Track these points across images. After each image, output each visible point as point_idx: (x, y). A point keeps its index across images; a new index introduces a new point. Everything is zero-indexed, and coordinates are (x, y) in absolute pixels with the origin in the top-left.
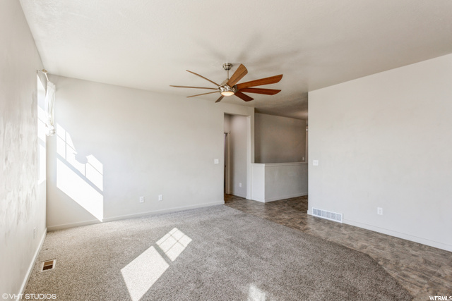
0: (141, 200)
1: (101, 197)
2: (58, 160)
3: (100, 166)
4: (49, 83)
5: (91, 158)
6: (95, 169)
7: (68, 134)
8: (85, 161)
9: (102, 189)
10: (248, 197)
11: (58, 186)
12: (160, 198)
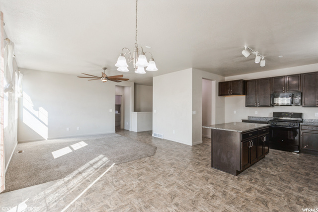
0: (68, 129)
1: (47, 128)
2: (24, 109)
3: (46, 113)
4: (20, 74)
5: (41, 109)
6: (43, 114)
7: (29, 97)
8: (38, 110)
9: (47, 124)
10: (130, 130)
11: (24, 122)
12: (78, 128)
